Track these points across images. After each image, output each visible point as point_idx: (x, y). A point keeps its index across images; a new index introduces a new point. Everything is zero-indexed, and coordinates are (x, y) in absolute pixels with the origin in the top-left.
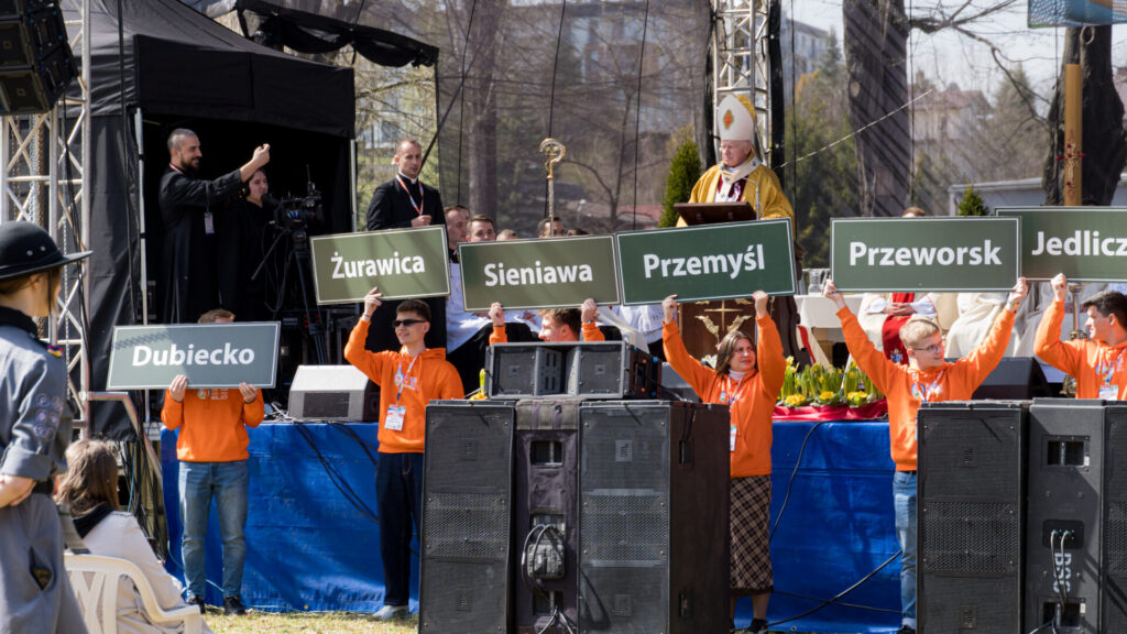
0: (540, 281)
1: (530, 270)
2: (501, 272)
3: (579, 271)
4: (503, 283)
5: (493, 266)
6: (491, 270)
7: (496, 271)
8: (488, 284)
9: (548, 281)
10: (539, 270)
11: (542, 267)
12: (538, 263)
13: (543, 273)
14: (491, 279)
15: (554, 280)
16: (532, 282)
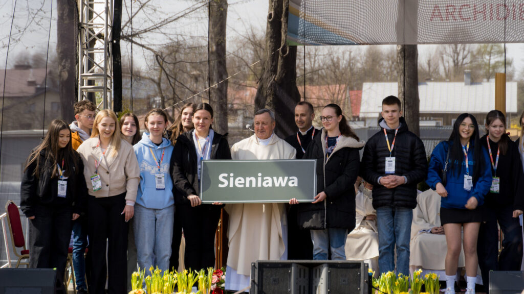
0: (259, 185)
1: (253, 179)
2: (232, 179)
3: (289, 180)
4: (231, 185)
5: (226, 175)
6: (224, 177)
7: (228, 178)
8: (220, 186)
9: (265, 185)
10: (260, 179)
11: (262, 177)
12: (260, 174)
13: (263, 181)
14: (223, 183)
15: (270, 185)
16: (254, 185)
